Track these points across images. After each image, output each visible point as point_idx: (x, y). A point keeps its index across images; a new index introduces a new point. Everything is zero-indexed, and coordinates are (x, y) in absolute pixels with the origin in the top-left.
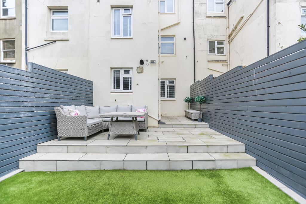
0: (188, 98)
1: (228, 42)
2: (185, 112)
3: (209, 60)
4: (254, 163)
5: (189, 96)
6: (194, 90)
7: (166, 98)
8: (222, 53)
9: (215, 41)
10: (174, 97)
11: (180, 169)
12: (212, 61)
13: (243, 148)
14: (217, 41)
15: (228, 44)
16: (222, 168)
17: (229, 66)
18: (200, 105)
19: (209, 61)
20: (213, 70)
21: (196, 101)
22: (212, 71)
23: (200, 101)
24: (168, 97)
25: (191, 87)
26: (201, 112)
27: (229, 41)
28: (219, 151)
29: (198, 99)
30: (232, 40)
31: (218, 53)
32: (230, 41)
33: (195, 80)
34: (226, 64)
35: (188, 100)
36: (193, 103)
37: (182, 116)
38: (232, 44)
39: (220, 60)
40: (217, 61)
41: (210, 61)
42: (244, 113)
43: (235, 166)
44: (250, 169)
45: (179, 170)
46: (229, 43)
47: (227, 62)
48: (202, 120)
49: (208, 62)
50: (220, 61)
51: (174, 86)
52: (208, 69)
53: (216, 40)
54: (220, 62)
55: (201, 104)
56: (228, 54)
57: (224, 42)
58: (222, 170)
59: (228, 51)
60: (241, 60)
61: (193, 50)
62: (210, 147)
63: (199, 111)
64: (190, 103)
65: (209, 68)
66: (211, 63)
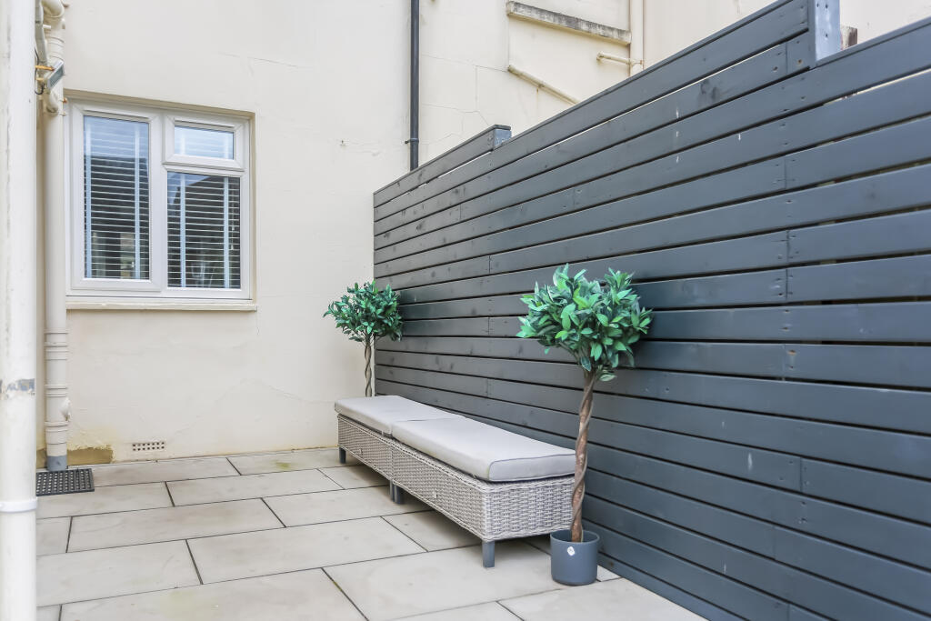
0: (368, 294)
2: (345, 418)
3: (517, 5)
5: (368, 274)
6: (431, 224)
7: (154, 289)
10: (236, 283)
12: (536, 16)
19: (518, 13)
20: (539, 86)
22: (532, 90)
24: (174, 280)
25: (381, 201)
33: (414, 144)
34: (623, 54)
35: (368, 316)
36: (412, 344)
39: (589, 24)
41: (522, 12)
47: (628, 46)
49: (510, 15)
50: (584, 27)
51: (235, 183)
52: (508, 76)
65: (519, 68)
66: (528, 30)
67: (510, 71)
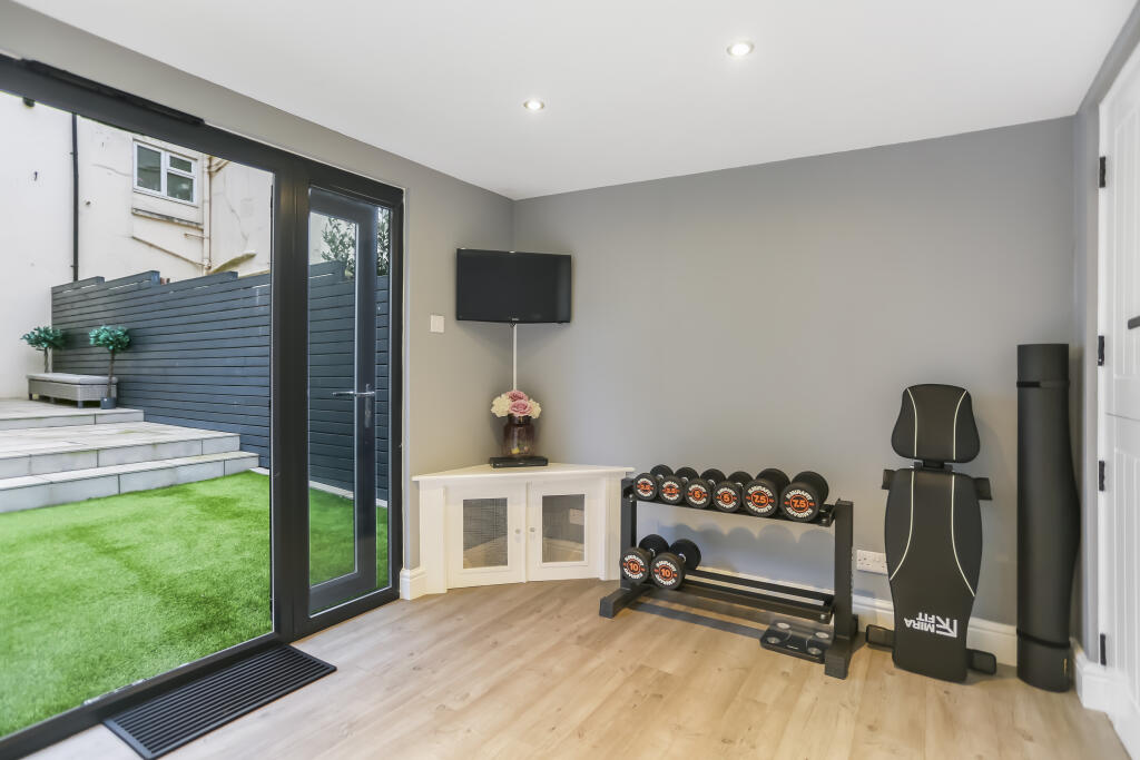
0: (46, 331)
1: (206, 170)
2: (32, 380)
3: (137, 210)
4: (255, 462)
5: (47, 323)
6: (78, 305)
8: (187, 195)
9: (162, 152)
11: (85, 497)
12: (156, 217)
13: (237, 441)
14: (169, 154)
15: (207, 177)
16: (192, 480)
17: (207, 242)
18: (109, 357)
19: (136, 213)
20: (151, 245)
21: (92, 343)
22: (147, 246)
23: (112, 343)
25: (56, 292)
26: (114, 379)
27: (209, 167)
28: (183, 454)
29: (102, 337)
30: (219, 169)
31: (173, 192)
32: (213, 169)
33: (75, 272)
34: (199, 234)
35: (45, 340)
36: (69, 351)
37: (18, 398)
38: (218, 178)
39: (179, 219)
40: (169, 219)
41: (139, 213)
42: (238, 371)
43: (219, 473)
44: (248, 472)
45: (83, 501)
46: (210, 173)
47: (202, 230)
48: (118, 403)
49: (133, 214)
50: (176, 221)
53: (167, 150)
54: (178, 224)
55: (113, 352)
56: (207, 205)
57: (193, 163)
58: (191, 483)
59: (207, 198)
60: (244, 236)
61: (71, 158)
62: (159, 447)
63: (106, 375)
64: (50, 352)
65: (137, 237)
66: (143, 221)
67: (134, 238)
